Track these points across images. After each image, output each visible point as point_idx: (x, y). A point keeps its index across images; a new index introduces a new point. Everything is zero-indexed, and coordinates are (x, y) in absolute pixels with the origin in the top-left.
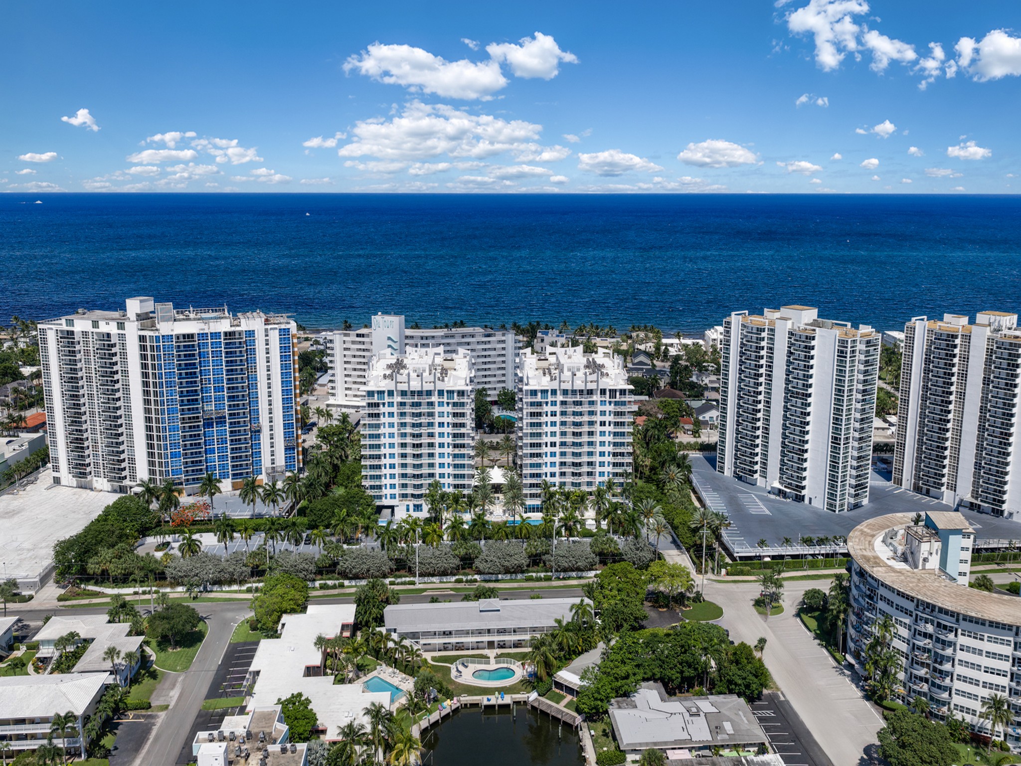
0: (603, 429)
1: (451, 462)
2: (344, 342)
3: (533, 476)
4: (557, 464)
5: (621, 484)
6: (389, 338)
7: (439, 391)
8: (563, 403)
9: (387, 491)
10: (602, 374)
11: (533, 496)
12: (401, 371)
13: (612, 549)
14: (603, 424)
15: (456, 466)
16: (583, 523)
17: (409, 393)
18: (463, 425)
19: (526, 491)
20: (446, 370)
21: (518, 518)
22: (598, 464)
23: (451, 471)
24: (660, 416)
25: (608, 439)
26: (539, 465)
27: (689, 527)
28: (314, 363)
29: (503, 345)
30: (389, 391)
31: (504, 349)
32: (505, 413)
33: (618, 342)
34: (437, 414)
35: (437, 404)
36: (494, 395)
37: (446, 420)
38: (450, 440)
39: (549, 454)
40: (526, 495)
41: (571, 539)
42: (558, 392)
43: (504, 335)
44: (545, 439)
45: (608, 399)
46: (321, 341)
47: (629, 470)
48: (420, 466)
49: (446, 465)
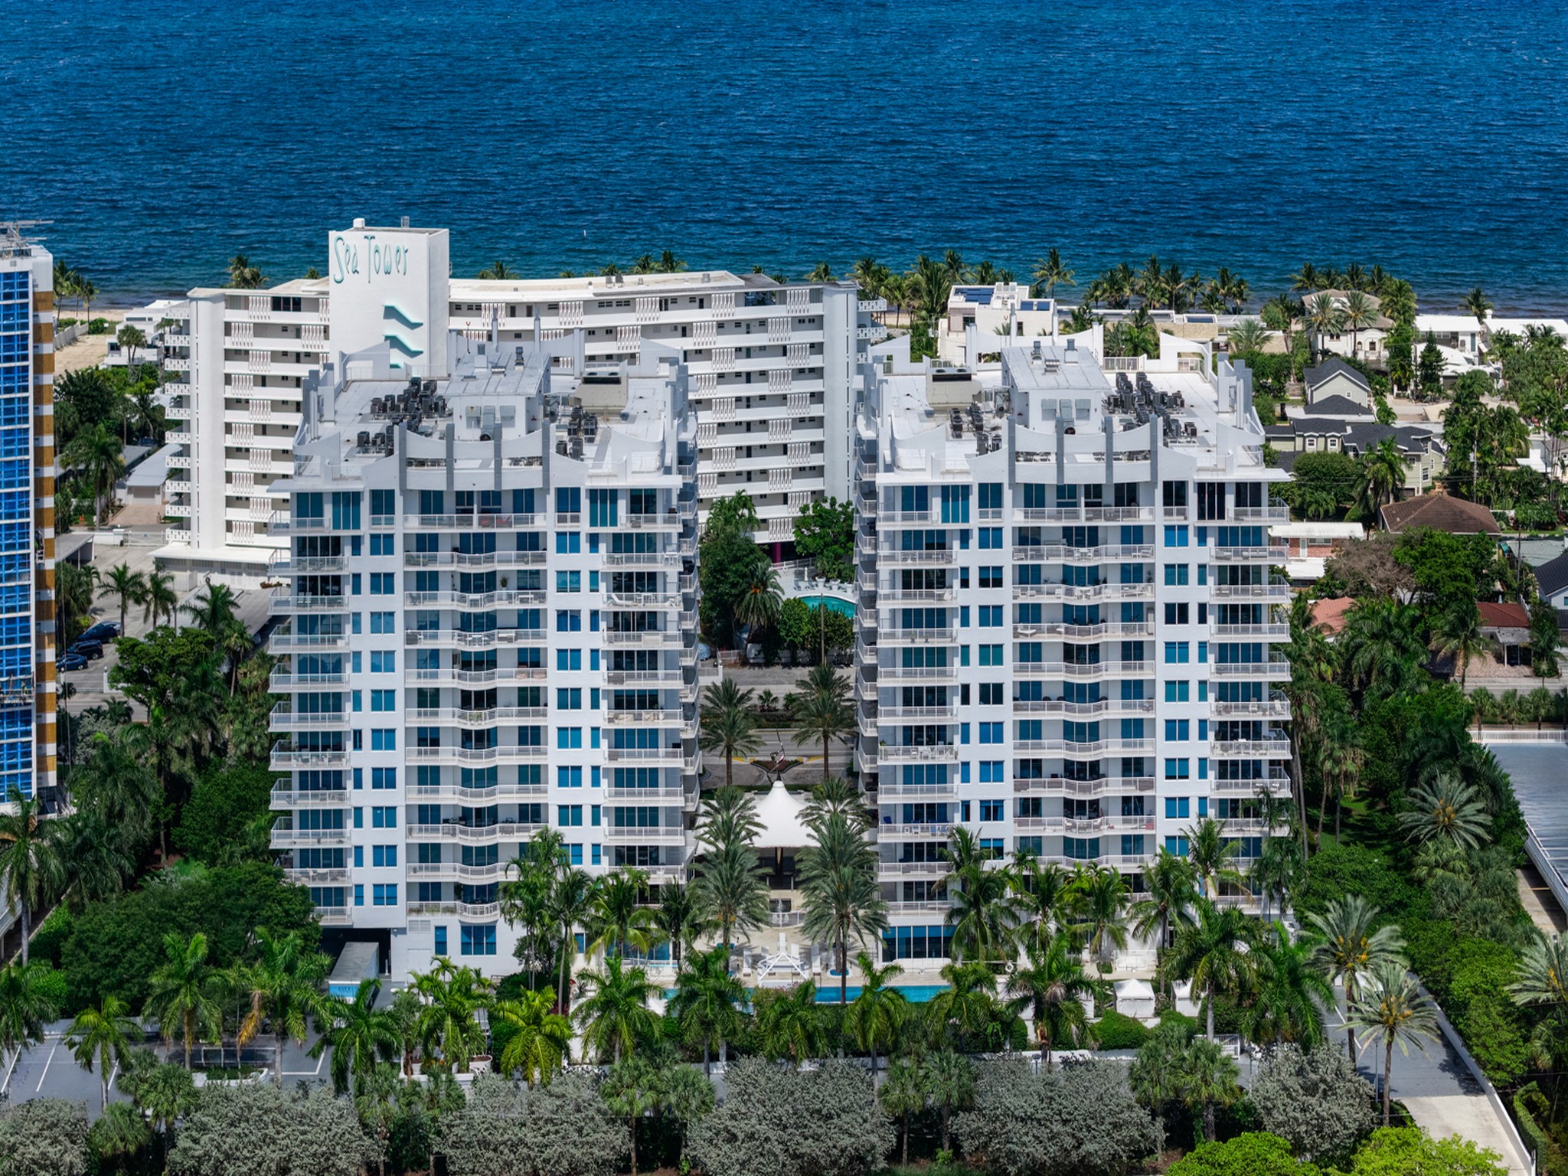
0: (1177, 632)
1: (604, 763)
2: (228, 328)
3: (916, 814)
4: (1008, 770)
5: (1252, 846)
6: (391, 313)
7: (561, 493)
8: (1027, 537)
9: (365, 875)
10: (1171, 430)
11: (914, 892)
12: (426, 423)
13: (1216, 1090)
14: (1177, 613)
15: (624, 778)
16: (1105, 994)
17: (449, 503)
18: (648, 621)
19: (889, 874)
20: (591, 418)
21: (856, 978)
22: (1161, 769)
23: (604, 795)
24: (1405, 595)
25: (1198, 671)
26: (938, 775)
27: (1507, 1003)
28: (117, 412)
29: (814, 336)
30: (376, 495)
31: (816, 348)
32: (821, 589)
33: (1251, 327)
34: (552, 581)
35: (552, 542)
36: (782, 523)
37: (584, 601)
38: (599, 678)
39: (975, 732)
40: (890, 892)
41: (1056, 1056)
42: (1007, 495)
43: (816, 296)
44: (958, 674)
45: (1192, 519)
46: (150, 332)
47: (1282, 790)
48: (487, 778)
49: (586, 775)
